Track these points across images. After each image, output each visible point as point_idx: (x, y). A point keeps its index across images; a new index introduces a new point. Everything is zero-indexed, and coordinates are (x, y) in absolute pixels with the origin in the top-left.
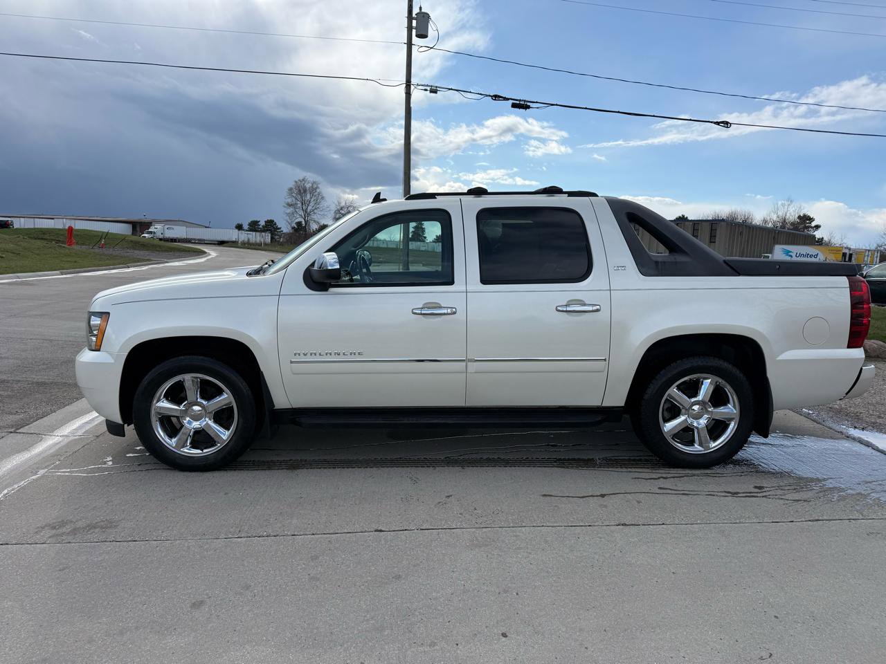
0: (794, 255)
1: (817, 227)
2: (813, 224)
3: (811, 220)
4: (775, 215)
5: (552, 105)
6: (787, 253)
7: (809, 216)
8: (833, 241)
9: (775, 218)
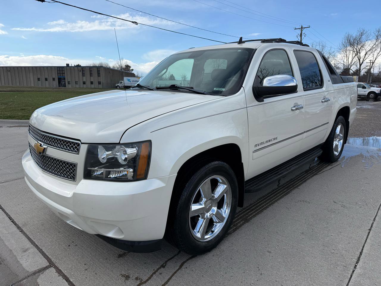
0: (131, 81)
1: (132, 70)
2: (131, 69)
3: (130, 67)
4: (118, 65)
5: (57, 2)
6: (129, 80)
7: (129, 66)
8: (139, 75)
9: (118, 66)
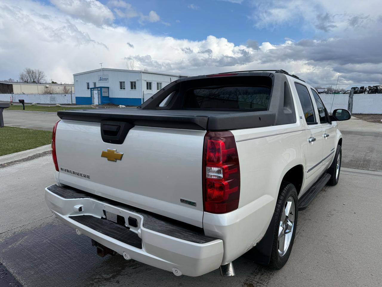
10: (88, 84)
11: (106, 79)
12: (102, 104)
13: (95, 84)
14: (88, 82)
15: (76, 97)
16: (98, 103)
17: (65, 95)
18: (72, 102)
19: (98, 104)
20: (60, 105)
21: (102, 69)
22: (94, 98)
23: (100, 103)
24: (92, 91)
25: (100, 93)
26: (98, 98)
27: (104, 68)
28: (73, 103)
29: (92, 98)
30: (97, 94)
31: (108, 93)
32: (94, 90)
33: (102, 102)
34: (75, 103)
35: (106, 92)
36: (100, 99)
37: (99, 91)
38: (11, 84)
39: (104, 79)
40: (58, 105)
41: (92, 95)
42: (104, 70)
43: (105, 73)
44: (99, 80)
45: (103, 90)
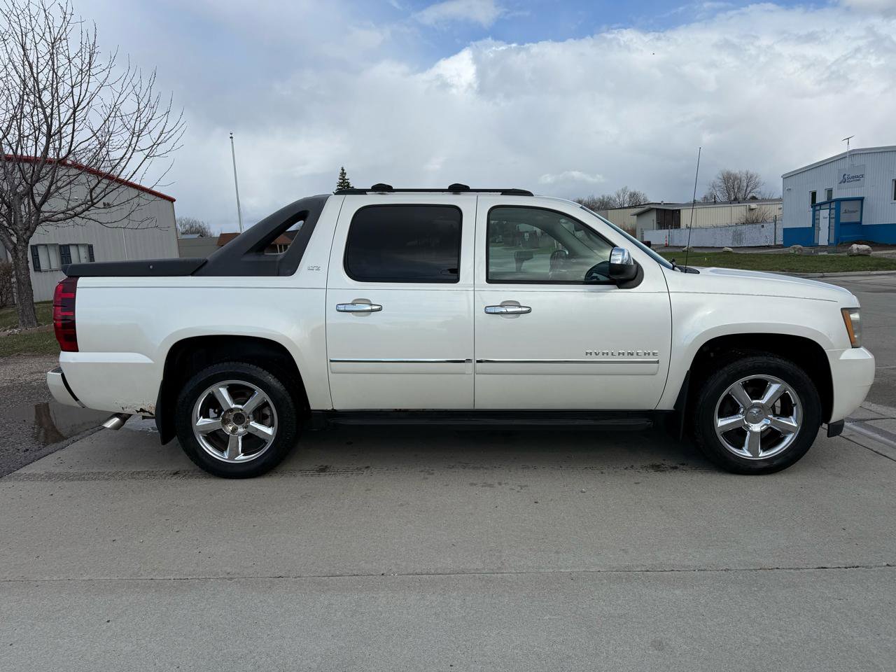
10: (814, 195)
11: (857, 178)
12: (838, 243)
13: (830, 192)
14: (813, 190)
15: (784, 229)
16: (828, 241)
17: (763, 226)
18: (775, 241)
19: (827, 244)
20: (731, 249)
21: (850, 152)
22: (819, 229)
23: (832, 241)
24: (817, 213)
25: (833, 216)
26: (829, 228)
27: (854, 150)
28: (778, 243)
29: (816, 228)
30: (826, 218)
31: (859, 213)
32: (820, 209)
33: (837, 240)
34: (782, 243)
35: (854, 212)
36: (832, 232)
37: (833, 211)
38: (677, 208)
39: (853, 177)
40: (726, 249)
41: (817, 221)
42: (853, 154)
43: (858, 161)
44: (840, 183)
45: (844, 206)
